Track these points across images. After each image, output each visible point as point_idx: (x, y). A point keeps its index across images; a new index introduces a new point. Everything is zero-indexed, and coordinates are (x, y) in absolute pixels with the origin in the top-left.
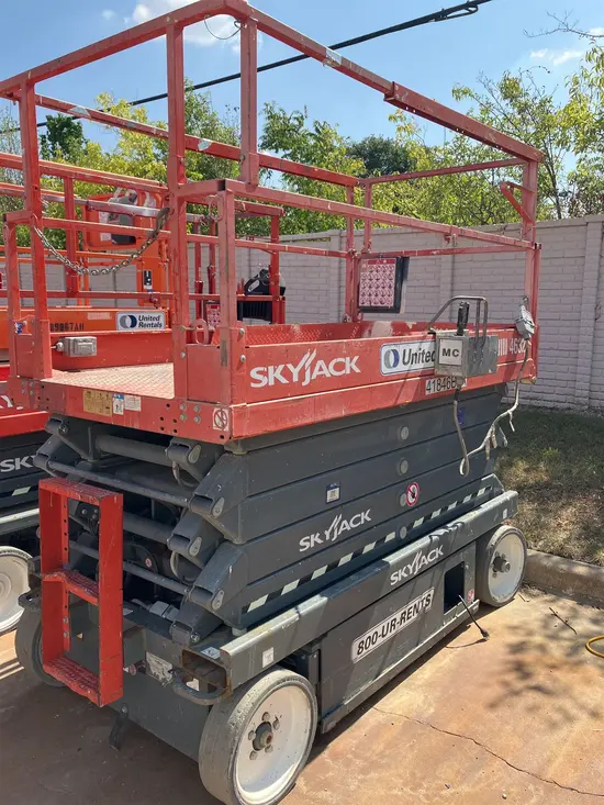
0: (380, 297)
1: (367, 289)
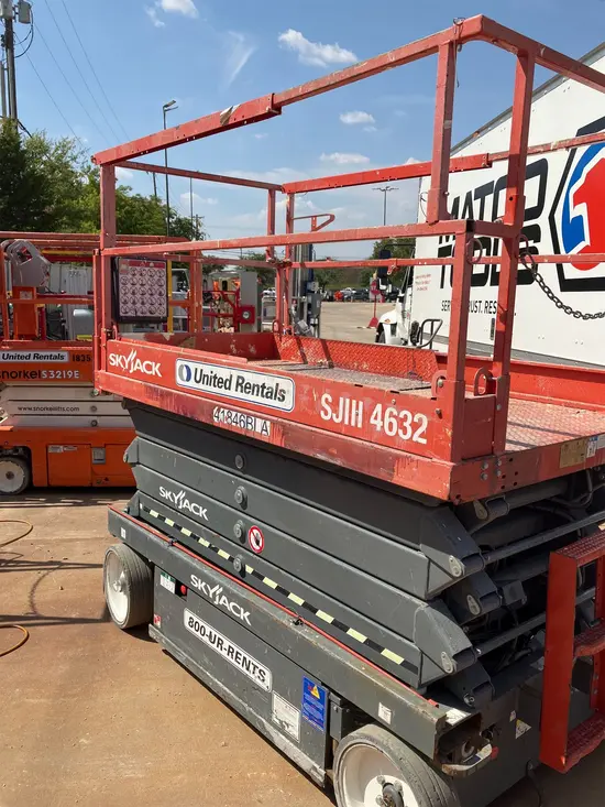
0: (147, 306)
1: (130, 295)
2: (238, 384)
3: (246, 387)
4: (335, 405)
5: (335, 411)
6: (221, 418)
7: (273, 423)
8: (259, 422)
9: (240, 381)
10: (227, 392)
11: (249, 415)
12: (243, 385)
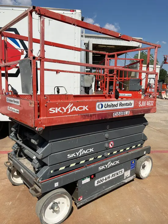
2: (120, 105)
3: (122, 105)
4: (141, 103)
5: (141, 104)
6: (115, 115)
7: (130, 111)
8: (127, 112)
9: (121, 104)
10: (117, 108)
11: (124, 111)
12: (121, 105)
